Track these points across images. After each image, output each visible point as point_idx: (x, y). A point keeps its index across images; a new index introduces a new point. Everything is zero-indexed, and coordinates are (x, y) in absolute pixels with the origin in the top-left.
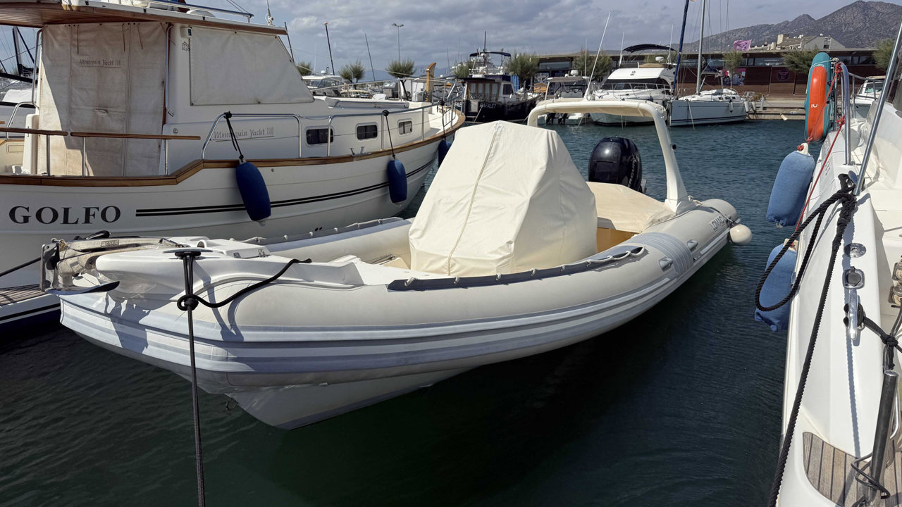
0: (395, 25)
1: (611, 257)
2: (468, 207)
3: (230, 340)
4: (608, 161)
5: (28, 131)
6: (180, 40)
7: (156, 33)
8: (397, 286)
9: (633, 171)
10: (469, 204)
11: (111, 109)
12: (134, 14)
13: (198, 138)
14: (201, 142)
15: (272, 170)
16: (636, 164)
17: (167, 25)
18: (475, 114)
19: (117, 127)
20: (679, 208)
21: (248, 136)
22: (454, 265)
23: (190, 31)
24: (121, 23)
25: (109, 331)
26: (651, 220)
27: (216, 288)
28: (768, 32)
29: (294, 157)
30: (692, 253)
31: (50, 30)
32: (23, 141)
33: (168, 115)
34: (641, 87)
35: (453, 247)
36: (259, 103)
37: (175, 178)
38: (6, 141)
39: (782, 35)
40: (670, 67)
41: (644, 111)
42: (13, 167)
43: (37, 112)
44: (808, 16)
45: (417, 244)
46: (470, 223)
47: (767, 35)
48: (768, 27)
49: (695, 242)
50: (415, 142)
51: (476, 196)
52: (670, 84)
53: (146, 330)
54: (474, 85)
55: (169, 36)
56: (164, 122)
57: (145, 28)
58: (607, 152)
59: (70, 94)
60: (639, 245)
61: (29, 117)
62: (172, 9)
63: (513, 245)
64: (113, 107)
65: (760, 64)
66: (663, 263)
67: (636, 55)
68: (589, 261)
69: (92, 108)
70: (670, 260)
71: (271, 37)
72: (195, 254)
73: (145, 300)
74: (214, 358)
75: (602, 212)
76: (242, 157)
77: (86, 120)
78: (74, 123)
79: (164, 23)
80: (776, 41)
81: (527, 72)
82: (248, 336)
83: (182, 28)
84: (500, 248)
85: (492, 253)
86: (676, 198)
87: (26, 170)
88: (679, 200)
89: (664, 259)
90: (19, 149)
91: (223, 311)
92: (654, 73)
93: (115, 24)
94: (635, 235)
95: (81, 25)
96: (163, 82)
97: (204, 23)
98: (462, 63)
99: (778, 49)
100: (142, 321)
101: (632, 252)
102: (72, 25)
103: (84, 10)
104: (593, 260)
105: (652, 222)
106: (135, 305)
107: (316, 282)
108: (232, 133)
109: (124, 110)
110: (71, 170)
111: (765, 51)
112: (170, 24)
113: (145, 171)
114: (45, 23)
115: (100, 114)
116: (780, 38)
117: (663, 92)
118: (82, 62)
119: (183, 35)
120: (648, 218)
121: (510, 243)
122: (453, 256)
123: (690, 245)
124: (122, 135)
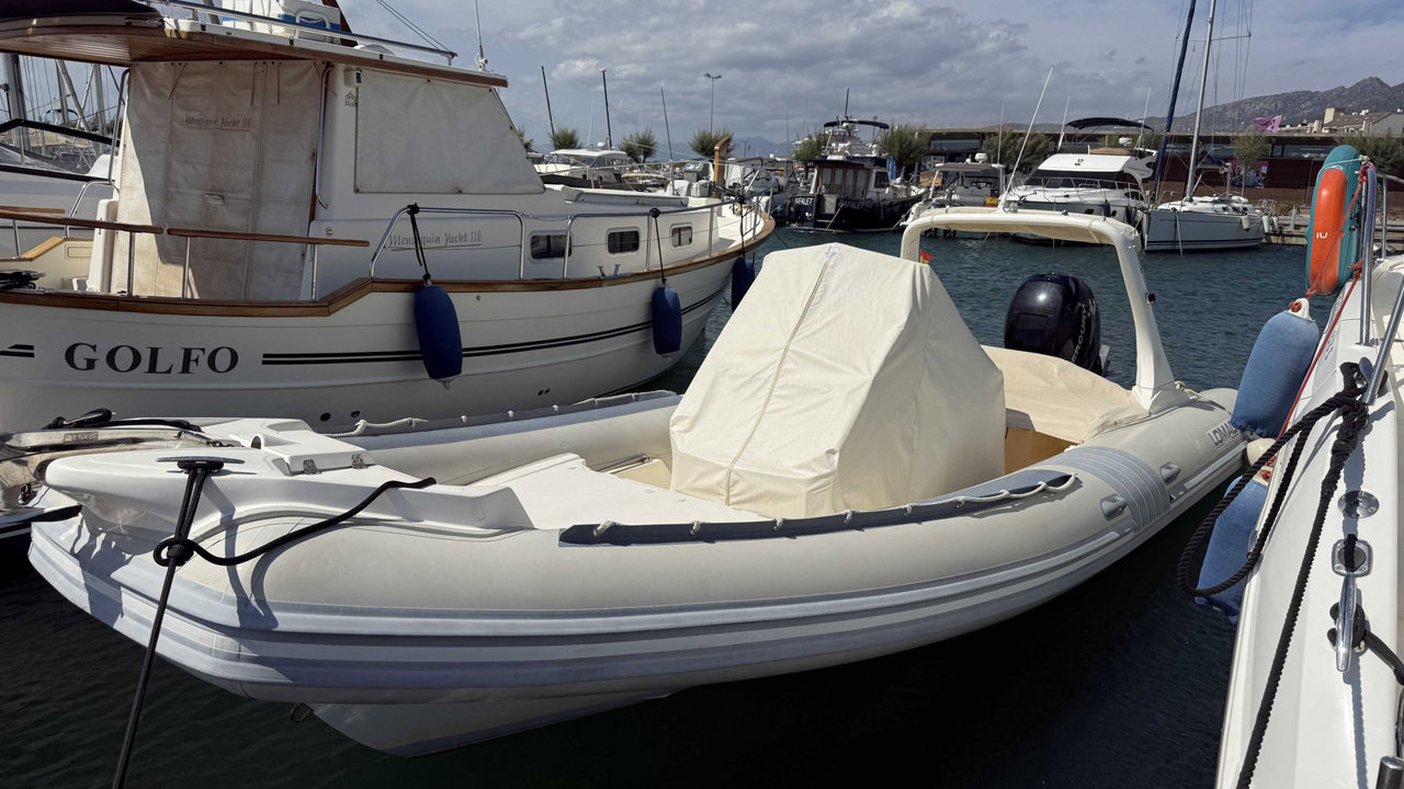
0: (708, 75)
1: (1005, 493)
2: (769, 385)
3: (253, 624)
4: (1043, 313)
5: (101, 225)
6: (343, 90)
7: (307, 78)
8: (578, 536)
9: (1082, 332)
10: (772, 379)
11: (229, 195)
12: (275, 46)
13: (365, 243)
14: (370, 250)
15: (478, 298)
16: (1088, 321)
17: (324, 66)
18: (829, 216)
19: (234, 221)
20: (1154, 403)
21: (443, 244)
22: (735, 483)
23: (358, 76)
24: (253, 62)
25: (77, 584)
26: (1101, 421)
27: (241, 528)
28: (1309, 103)
29: (513, 278)
30: (1167, 487)
31: (143, 72)
32: (92, 240)
33: (318, 206)
34: (1091, 185)
35: (737, 451)
36: (460, 192)
37: (327, 304)
38: (66, 239)
39: (1333, 110)
40: (1141, 155)
41: (1100, 234)
42: (75, 281)
43: (115, 198)
44: (1378, 79)
45: (681, 443)
46: (771, 412)
47: (1308, 107)
48: (1310, 96)
49: (1175, 467)
50: (696, 260)
51: (783, 368)
52: (1140, 183)
53: (122, 589)
54: (827, 172)
55: (327, 83)
56: (312, 218)
57: (290, 70)
58: (1042, 297)
59: (168, 168)
60: (1066, 470)
61: (103, 203)
62: (332, 41)
63: (836, 457)
64: (232, 192)
65: (1294, 154)
66: (1108, 506)
67: (1086, 134)
68: (961, 498)
69: (198, 192)
70: (1121, 500)
71: (483, 89)
72: (215, 466)
73: (129, 538)
74: (217, 654)
75: (1013, 402)
76: (427, 276)
77: (190, 210)
78: (172, 215)
79: (319, 62)
80: (1321, 118)
81: (909, 155)
82: (286, 621)
83: (347, 70)
84: (814, 460)
85: (800, 467)
86: (1152, 385)
87: (94, 286)
88: (1156, 390)
89: (1110, 499)
90: (82, 252)
91: (245, 570)
92: (1113, 163)
93: (244, 62)
94: (1072, 447)
95: (189, 62)
96: (314, 155)
97: (381, 64)
98: (810, 138)
99: (1325, 131)
100: (117, 575)
101: (1049, 484)
102: (177, 63)
103: (198, 37)
104: (969, 498)
105: (1103, 427)
106: (114, 543)
107: (427, 523)
108: (417, 239)
109: (249, 197)
110: (162, 288)
111: (1301, 135)
112: (329, 65)
113: (277, 293)
114: (134, 60)
115: (214, 202)
116: (1329, 115)
117: (1127, 195)
118: (189, 121)
119: (347, 82)
120: (1097, 420)
121: (831, 452)
122: (736, 467)
123: (1166, 473)
124: (247, 235)
